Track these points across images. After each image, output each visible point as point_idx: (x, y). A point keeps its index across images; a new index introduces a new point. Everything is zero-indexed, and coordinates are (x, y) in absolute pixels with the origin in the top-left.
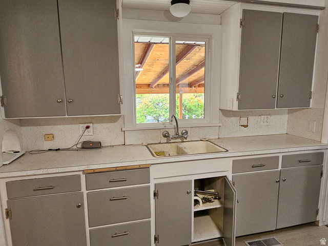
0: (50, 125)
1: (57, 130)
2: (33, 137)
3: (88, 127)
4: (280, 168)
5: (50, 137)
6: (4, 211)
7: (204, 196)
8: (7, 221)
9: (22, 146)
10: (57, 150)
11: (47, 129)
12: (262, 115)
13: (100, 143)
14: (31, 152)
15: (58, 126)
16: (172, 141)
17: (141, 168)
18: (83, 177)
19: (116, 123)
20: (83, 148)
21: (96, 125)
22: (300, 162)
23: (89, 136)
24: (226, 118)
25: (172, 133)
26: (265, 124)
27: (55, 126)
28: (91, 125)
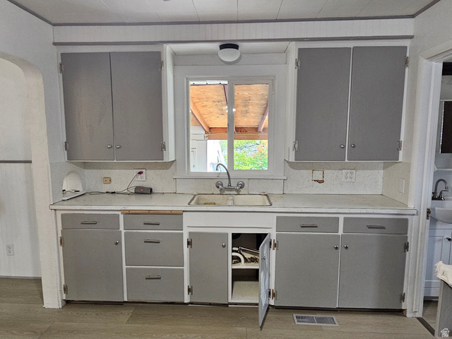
0: (108, 169)
1: (114, 174)
2: (93, 179)
3: (140, 173)
4: (341, 232)
5: (108, 180)
6: (59, 239)
7: (253, 256)
8: (61, 248)
9: (84, 187)
10: (112, 193)
11: (106, 173)
12: (344, 169)
13: (151, 190)
14: (91, 193)
15: (116, 171)
16: (226, 192)
17: (171, 213)
18: (121, 217)
19: (168, 170)
20: (136, 193)
21: (148, 171)
22: (370, 227)
23: (141, 181)
24: (293, 170)
25: (226, 184)
26: (349, 180)
27: (113, 171)
28: (144, 171)
